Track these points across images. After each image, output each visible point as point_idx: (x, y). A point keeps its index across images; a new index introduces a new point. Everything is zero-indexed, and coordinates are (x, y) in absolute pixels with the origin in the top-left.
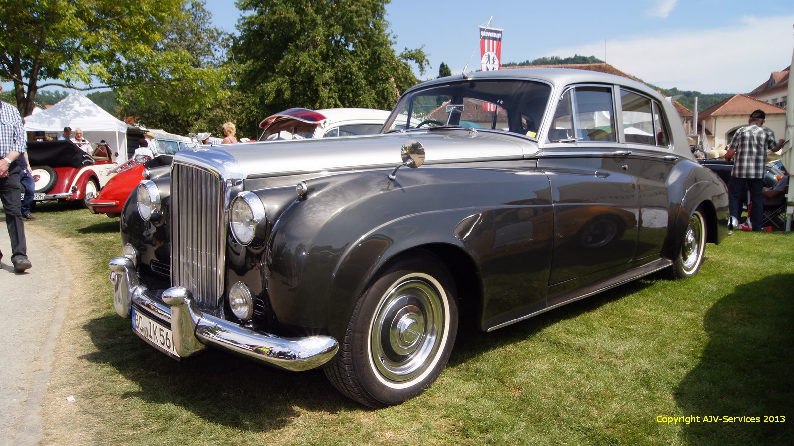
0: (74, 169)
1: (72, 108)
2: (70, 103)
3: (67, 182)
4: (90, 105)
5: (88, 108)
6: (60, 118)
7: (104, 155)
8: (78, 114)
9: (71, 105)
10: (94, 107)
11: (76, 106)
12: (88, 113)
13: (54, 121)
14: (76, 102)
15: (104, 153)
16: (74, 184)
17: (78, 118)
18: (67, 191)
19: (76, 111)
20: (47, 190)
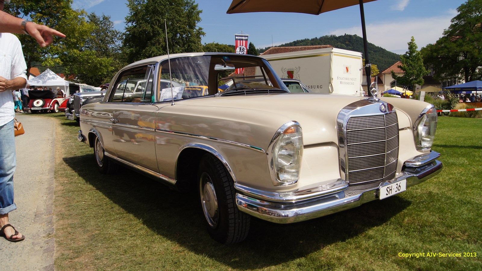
0: (51, 100)
1: (47, 76)
2: (46, 74)
3: (48, 104)
4: (54, 75)
5: (53, 76)
6: (42, 80)
7: (60, 95)
8: (49, 79)
9: (46, 75)
10: (55, 75)
11: (48, 75)
12: (53, 78)
13: (40, 81)
14: (48, 73)
15: (61, 95)
16: (51, 105)
17: (49, 80)
18: (49, 107)
19: (48, 77)
20: (42, 106)
